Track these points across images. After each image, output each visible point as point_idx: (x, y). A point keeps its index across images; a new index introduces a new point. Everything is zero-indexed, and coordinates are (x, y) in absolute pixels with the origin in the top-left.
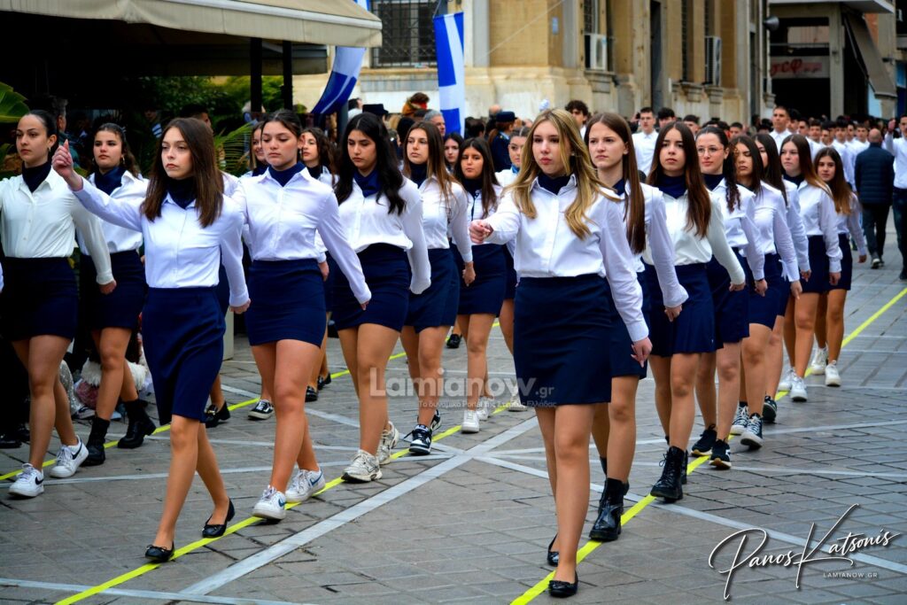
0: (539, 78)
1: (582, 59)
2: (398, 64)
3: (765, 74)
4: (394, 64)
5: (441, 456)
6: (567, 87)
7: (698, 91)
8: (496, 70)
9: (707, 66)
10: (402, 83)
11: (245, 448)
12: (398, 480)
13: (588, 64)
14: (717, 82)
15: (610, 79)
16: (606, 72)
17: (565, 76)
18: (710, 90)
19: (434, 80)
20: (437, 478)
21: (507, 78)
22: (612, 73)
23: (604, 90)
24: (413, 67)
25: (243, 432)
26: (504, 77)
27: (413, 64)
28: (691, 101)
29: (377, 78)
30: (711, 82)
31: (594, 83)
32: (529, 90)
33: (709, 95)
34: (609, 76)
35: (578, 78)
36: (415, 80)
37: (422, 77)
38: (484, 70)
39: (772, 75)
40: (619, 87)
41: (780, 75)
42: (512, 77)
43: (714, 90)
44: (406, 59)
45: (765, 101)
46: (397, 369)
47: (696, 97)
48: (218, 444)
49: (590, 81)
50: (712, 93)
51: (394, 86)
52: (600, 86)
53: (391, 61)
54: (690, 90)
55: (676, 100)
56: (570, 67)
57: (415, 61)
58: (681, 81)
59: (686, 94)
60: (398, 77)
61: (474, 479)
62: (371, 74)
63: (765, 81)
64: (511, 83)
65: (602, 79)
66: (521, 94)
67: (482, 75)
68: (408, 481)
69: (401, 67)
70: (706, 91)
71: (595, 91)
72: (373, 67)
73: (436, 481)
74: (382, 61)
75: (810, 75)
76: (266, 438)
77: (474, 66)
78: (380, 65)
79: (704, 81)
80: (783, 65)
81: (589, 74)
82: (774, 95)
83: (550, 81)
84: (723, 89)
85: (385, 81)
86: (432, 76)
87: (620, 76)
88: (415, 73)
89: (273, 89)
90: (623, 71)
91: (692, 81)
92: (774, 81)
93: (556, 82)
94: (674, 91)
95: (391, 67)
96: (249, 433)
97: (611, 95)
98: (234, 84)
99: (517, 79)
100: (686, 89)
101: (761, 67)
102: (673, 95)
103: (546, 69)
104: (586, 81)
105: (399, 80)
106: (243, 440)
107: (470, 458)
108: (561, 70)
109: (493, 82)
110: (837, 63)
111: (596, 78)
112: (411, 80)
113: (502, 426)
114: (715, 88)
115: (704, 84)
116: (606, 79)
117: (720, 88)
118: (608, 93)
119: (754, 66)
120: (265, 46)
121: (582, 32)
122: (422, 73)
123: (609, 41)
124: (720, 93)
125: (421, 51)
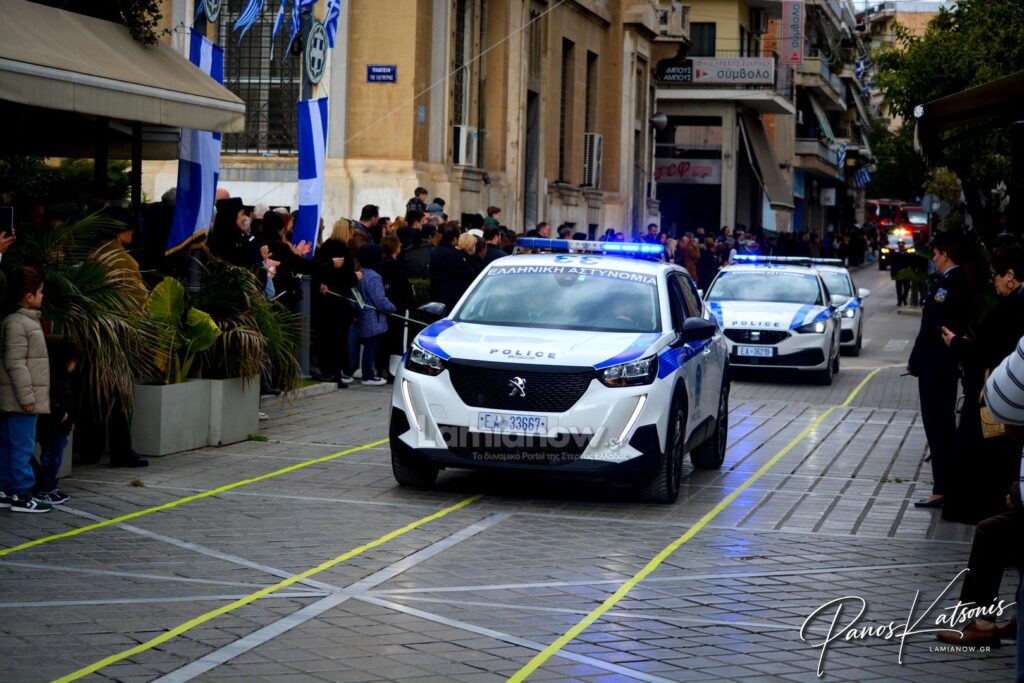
0: (401, 171)
1: (450, 153)
2: (244, 151)
3: (650, 178)
4: (239, 151)
5: (317, 594)
6: (432, 183)
7: (575, 194)
8: (352, 162)
9: (587, 166)
10: (248, 172)
11: (95, 578)
12: (272, 620)
13: (456, 160)
14: (597, 185)
15: (481, 177)
16: (478, 170)
17: (430, 171)
18: (589, 193)
19: (284, 170)
20: (315, 618)
21: (366, 171)
22: (483, 170)
23: (473, 188)
24: (261, 155)
25: (91, 559)
26: (364, 169)
27: (260, 151)
28: (567, 204)
30: (590, 184)
31: (461, 181)
32: (390, 186)
33: (587, 199)
34: (479, 173)
35: (445, 177)
36: (263, 169)
37: (270, 166)
38: (340, 162)
39: (656, 179)
40: (488, 186)
41: (666, 179)
42: (372, 170)
43: (592, 193)
44: (254, 145)
45: (649, 207)
46: (255, 494)
47: (573, 200)
48: (65, 571)
49: (458, 179)
50: (592, 196)
51: (239, 174)
52: (469, 185)
53: (232, 148)
54: (567, 192)
55: (551, 203)
56: (436, 163)
57: (263, 149)
58: (557, 182)
59: (561, 196)
60: (243, 165)
61: (356, 621)
63: (649, 185)
64: (372, 177)
65: (471, 176)
66: (380, 190)
67: (338, 167)
68: (282, 620)
69: (247, 154)
70: (584, 194)
71: (463, 190)
73: (314, 621)
74: (227, 146)
75: (700, 180)
76: (118, 567)
78: (224, 151)
79: (582, 183)
80: (669, 168)
81: (457, 170)
82: (658, 201)
83: (414, 177)
84: (603, 192)
85: (229, 169)
86: (282, 166)
87: (491, 175)
88: (262, 162)
89: (115, 174)
90: (494, 168)
91: (569, 182)
92: (659, 186)
93: (420, 177)
94: (549, 193)
95: (236, 154)
96: (99, 560)
97: (481, 194)
98: (70, 167)
99: (378, 173)
100: (562, 191)
101: (646, 169)
102: (549, 196)
103: (410, 164)
104: (453, 177)
105: (244, 169)
106: (92, 568)
107: (348, 597)
108: (425, 165)
109: (349, 175)
110: (730, 168)
111: (466, 175)
112: (258, 169)
113: (381, 562)
114: (595, 191)
115: (582, 186)
116: (475, 177)
117: (599, 192)
118: (477, 192)
119: (638, 167)
120: (112, 125)
121: (451, 123)
122: (271, 162)
123: (481, 135)
124: (599, 197)
125: (269, 137)
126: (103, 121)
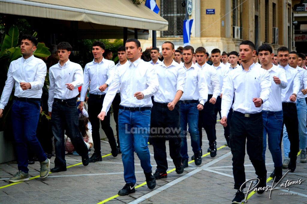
0: (217, 41)
1: (232, 35)
2: (170, 36)
3: (293, 40)
4: (168, 36)
6: (227, 44)
8: (203, 38)
9: (274, 37)
13: (234, 37)
14: (277, 43)
16: (240, 39)
17: (226, 40)
18: (274, 46)
19: (182, 41)
22: (242, 40)
24: (175, 37)
26: (205, 41)
27: (175, 36)
29: (163, 41)
30: (274, 43)
31: (236, 43)
32: (214, 45)
34: (241, 41)
35: (230, 41)
36: (176, 42)
38: (199, 38)
39: (295, 41)
41: (298, 41)
42: (208, 41)
43: (276, 46)
44: (173, 34)
45: (293, 49)
49: (234, 42)
50: (275, 46)
52: (238, 44)
53: (167, 35)
56: (228, 38)
57: (175, 35)
58: (265, 43)
62: (161, 39)
63: (293, 42)
64: (208, 43)
65: (239, 42)
67: (198, 40)
69: (171, 37)
71: (236, 46)
72: (161, 37)
74: (164, 35)
77: (195, 37)
78: (164, 36)
79: (272, 42)
80: (298, 37)
81: (234, 40)
82: (296, 47)
83: (221, 42)
84: (279, 45)
86: (181, 40)
88: (175, 39)
91: (268, 42)
92: (296, 43)
93: (223, 42)
95: (167, 37)
98: (117, 43)
99: (210, 42)
101: (292, 38)
103: (220, 38)
104: (233, 42)
108: (225, 39)
109: (202, 42)
111: (237, 41)
112: (174, 41)
114: (276, 45)
115: (272, 43)
117: (278, 45)
119: (289, 37)
120: (128, 30)
121: (232, 26)
122: (178, 39)
123: (241, 29)
124: (277, 47)
125: (177, 32)
126: (125, 29)
